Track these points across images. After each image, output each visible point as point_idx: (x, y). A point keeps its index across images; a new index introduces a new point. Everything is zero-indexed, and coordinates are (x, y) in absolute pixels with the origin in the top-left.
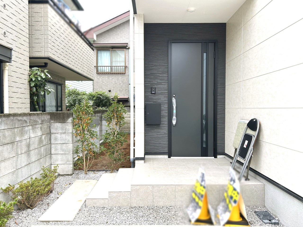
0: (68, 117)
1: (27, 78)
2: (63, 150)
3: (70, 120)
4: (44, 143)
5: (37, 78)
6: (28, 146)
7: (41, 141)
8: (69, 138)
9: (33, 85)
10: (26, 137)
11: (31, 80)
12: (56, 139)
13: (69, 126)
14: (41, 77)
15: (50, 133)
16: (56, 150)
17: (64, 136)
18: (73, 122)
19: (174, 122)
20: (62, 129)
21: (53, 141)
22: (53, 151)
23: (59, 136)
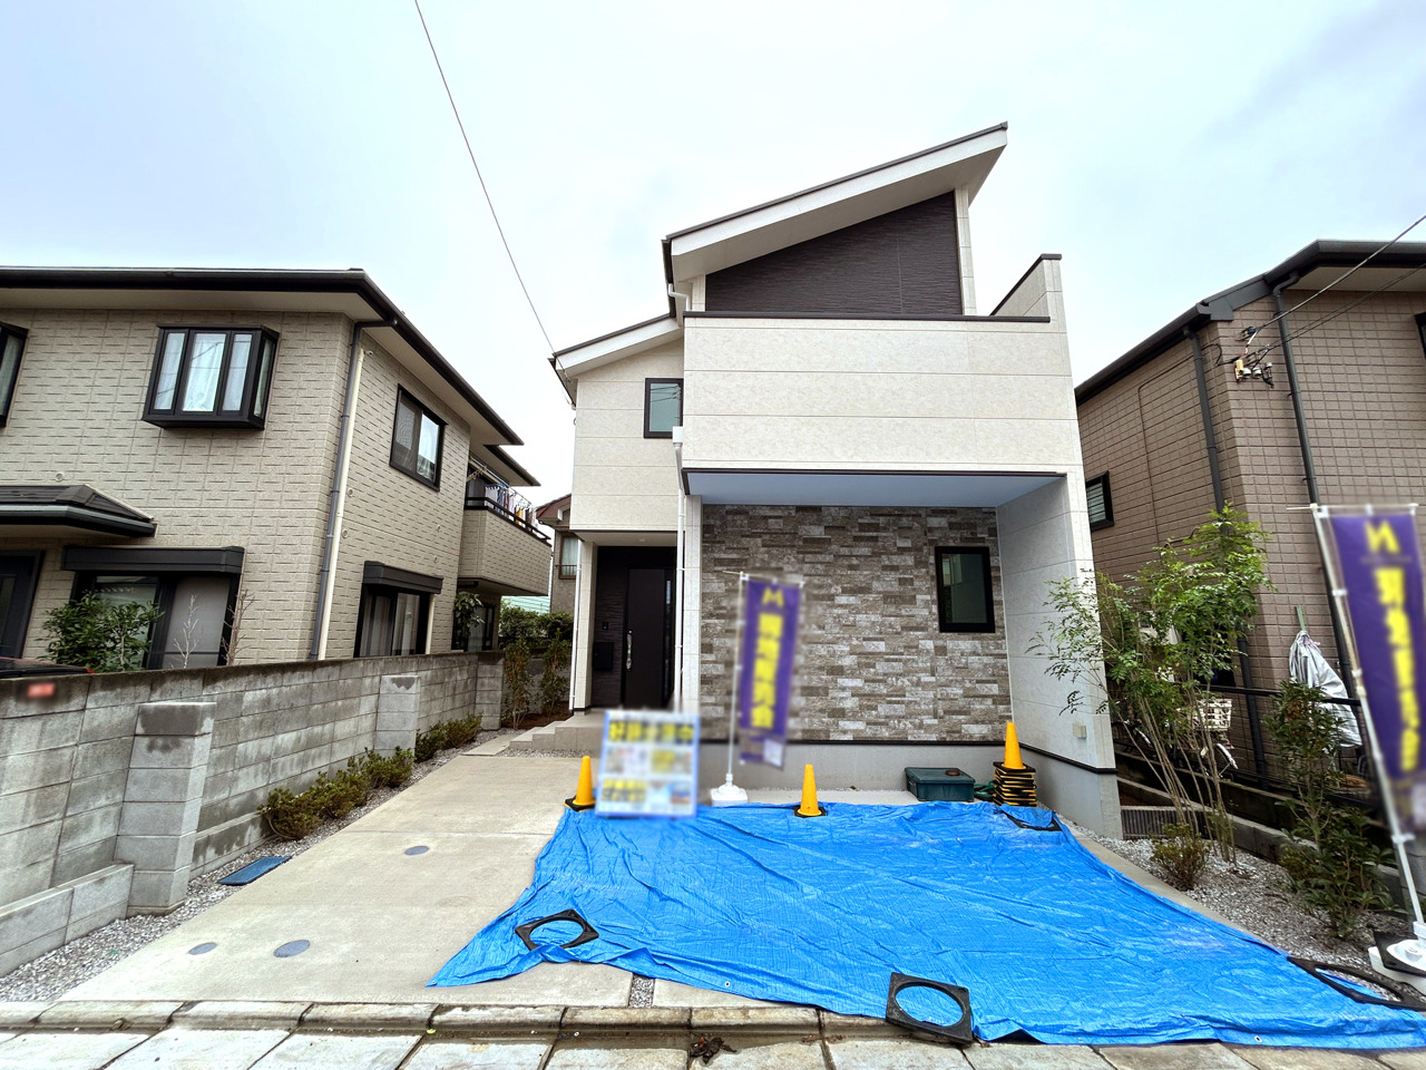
0: (500, 658)
1: (451, 606)
2: (488, 698)
3: (501, 662)
4: (469, 688)
5: (464, 607)
6: (454, 689)
7: (466, 685)
8: (499, 684)
9: (458, 615)
10: (453, 679)
11: (456, 610)
12: (483, 685)
13: (499, 670)
14: (470, 605)
15: (477, 677)
16: (482, 698)
17: (492, 681)
18: (504, 664)
19: (629, 666)
20: (491, 672)
21: (479, 688)
22: (478, 700)
23: (486, 681)
